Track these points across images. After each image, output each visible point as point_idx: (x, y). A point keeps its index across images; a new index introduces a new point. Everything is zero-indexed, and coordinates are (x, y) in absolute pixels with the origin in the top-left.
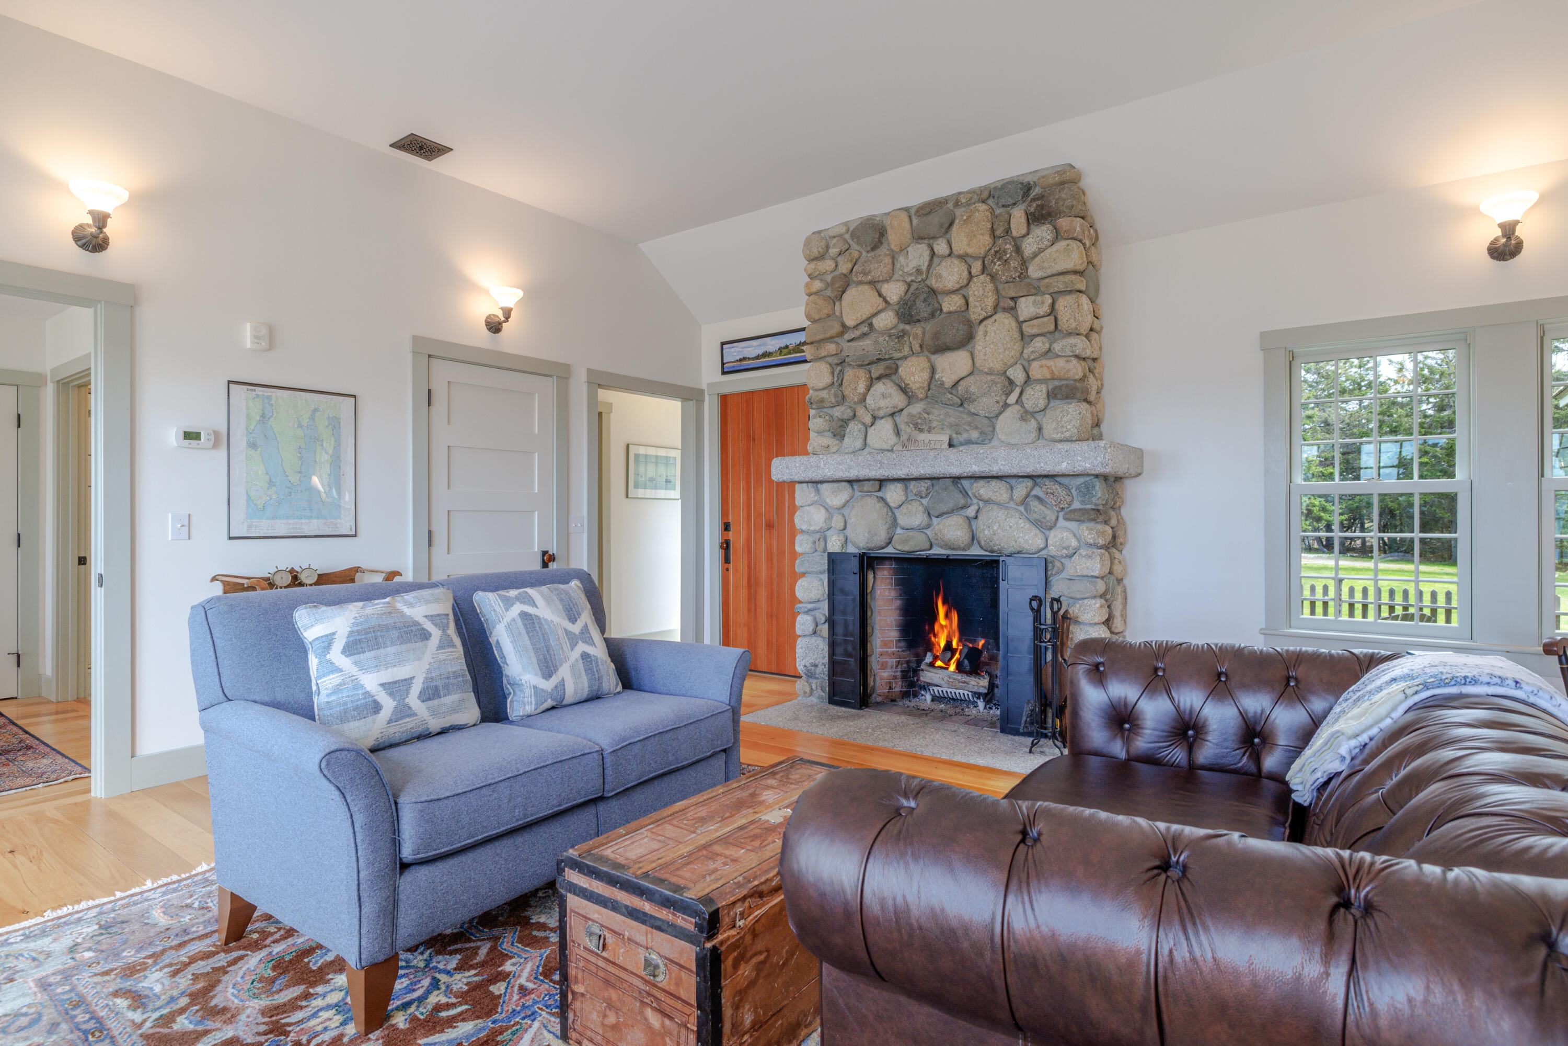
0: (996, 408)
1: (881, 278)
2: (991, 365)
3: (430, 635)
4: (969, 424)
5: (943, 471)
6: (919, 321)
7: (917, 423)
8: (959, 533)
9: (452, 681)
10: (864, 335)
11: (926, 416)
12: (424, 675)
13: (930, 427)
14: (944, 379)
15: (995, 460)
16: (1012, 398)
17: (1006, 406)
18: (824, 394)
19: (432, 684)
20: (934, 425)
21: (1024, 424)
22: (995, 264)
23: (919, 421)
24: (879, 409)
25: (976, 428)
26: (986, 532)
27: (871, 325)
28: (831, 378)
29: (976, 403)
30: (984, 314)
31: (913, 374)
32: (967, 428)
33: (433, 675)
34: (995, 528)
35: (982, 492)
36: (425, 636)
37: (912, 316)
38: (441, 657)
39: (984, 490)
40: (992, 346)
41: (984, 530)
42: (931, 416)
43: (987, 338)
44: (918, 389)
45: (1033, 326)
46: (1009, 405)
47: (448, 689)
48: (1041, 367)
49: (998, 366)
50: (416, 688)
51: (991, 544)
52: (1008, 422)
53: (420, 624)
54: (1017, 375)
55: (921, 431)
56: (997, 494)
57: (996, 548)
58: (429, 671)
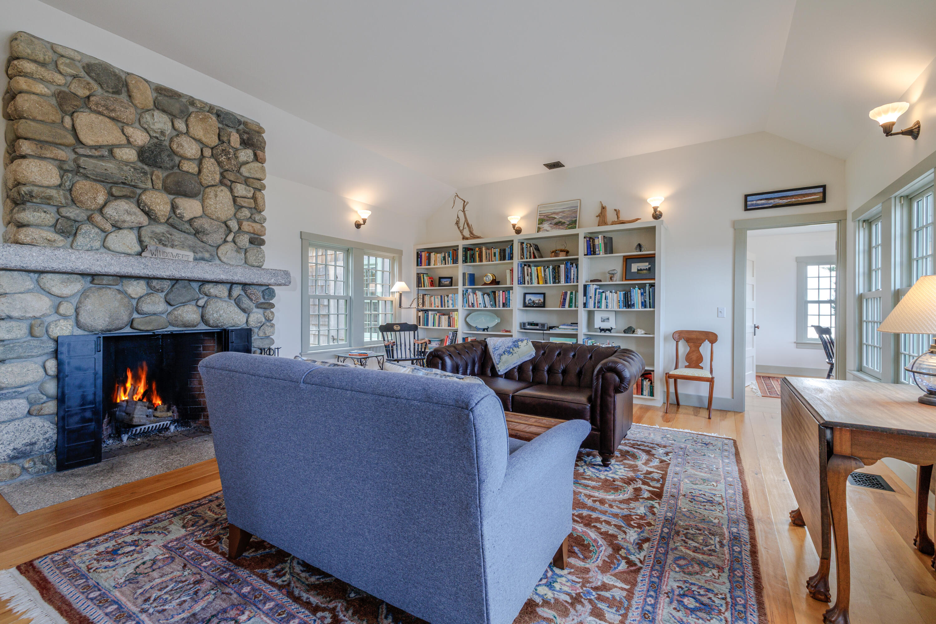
0: (220, 242)
1: (125, 121)
2: (220, 216)
4: (203, 248)
5: (200, 276)
6: (161, 167)
7: (161, 240)
8: (195, 316)
10: (102, 157)
11: (169, 236)
13: (173, 245)
14: (185, 215)
15: (236, 274)
16: (230, 238)
17: (225, 241)
18: (53, 192)
20: (176, 243)
21: (238, 255)
22: (222, 156)
23: (163, 238)
24: (124, 221)
25: (207, 251)
26: (215, 315)
27: (111, 152)
28: (60, 180)
29: (209, 236)
30: (213, 183)
31: (158, 204)
32: (202, 250)
34: (221, 313)
35: (212, 290)
37: (156, 162)
39: (213, 290)
40: (221, 205)
41: (213, 314)
42: (173, 237)
43: (218, 199)
44: (162, 215)
45: (245, 202)
46: (227, 242)
48: (249, 225)
49: (224, 218)
51: (218, 322)
52: (227, 251)
54: (234, 225)
55: (165, 245)
56: (221, 293)
57: (220, 325)
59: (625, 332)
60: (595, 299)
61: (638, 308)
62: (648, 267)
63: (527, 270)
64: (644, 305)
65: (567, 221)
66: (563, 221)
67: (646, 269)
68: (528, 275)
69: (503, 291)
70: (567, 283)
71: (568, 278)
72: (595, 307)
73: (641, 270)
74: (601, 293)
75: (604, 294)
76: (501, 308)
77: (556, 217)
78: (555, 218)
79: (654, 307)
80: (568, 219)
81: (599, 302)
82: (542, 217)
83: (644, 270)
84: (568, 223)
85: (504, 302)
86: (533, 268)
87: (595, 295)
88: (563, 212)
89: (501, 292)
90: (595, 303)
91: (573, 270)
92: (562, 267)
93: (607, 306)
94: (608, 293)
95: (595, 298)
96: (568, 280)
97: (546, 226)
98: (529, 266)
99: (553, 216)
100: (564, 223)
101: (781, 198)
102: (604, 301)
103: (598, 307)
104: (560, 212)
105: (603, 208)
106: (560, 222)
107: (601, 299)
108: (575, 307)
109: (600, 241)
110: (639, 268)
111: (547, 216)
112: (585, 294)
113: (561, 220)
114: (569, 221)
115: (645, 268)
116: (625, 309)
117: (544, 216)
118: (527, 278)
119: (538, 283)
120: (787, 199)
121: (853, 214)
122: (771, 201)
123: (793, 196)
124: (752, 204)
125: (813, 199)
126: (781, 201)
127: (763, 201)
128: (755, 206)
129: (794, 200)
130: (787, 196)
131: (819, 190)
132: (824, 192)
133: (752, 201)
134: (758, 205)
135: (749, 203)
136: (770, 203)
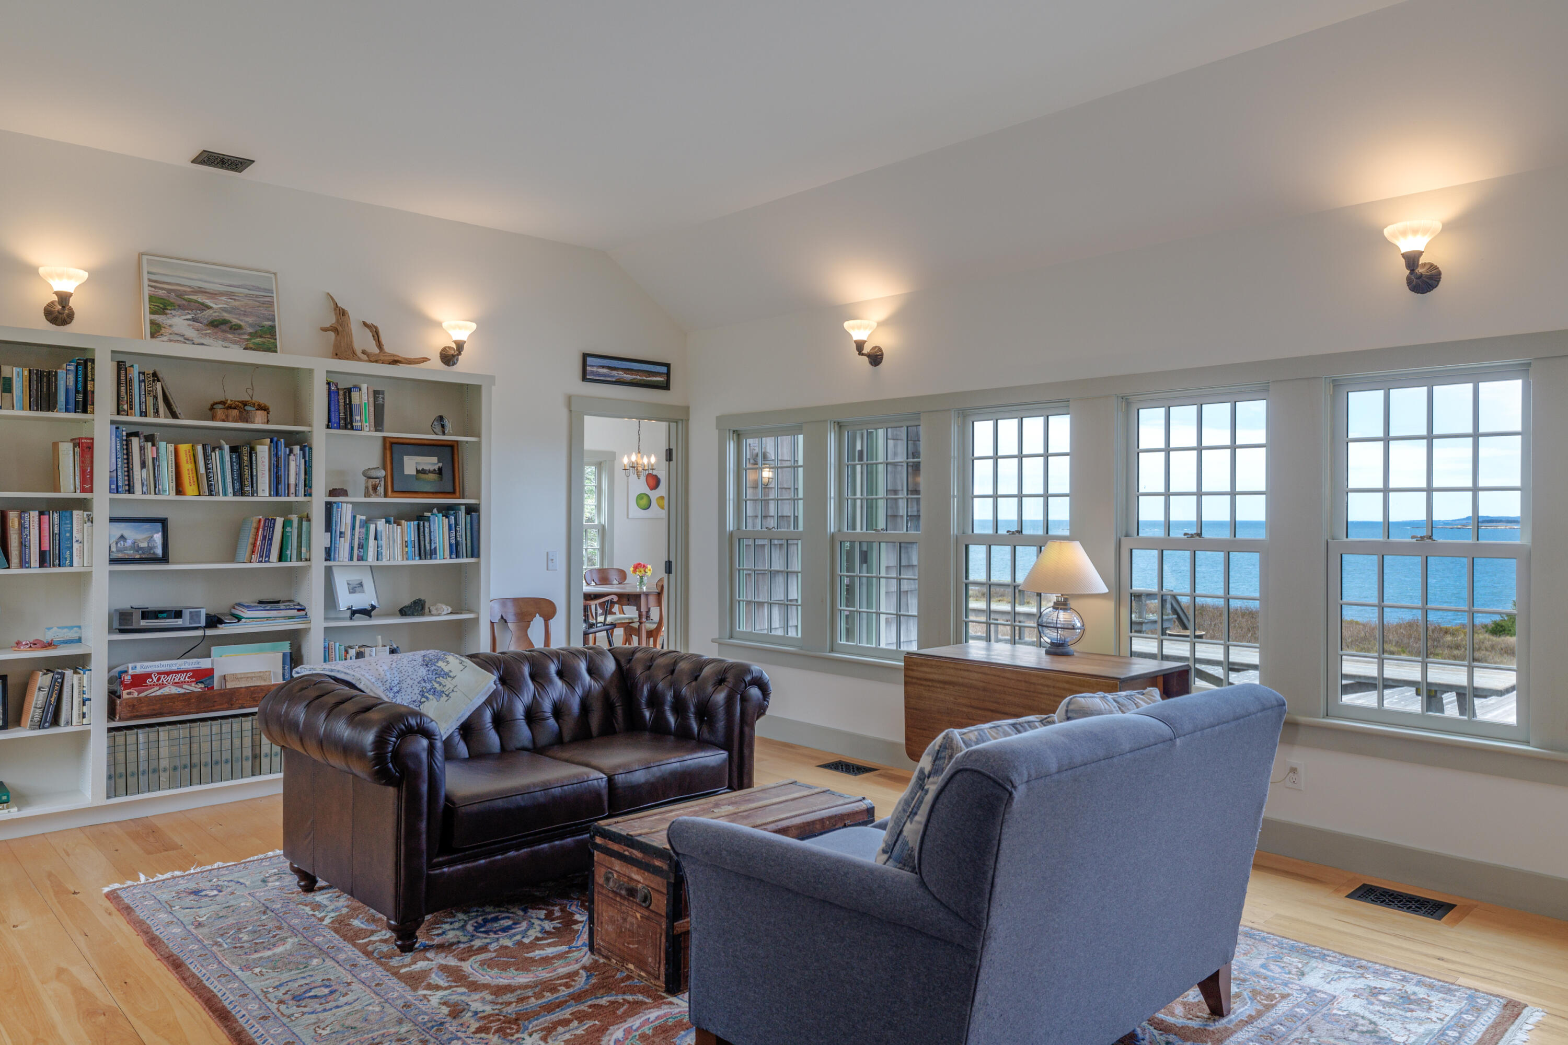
59: (403, 612)
60: (352, 539)
61: (443, 558)
62: (436, 467)
63: (142, 449)
64: (455, 550)
65: (247, 322)
66: (235, 321)
67: (434, 472)
68: (143, 465)
69: (41, 513)
70: (277, 494)
71: (278, 483)
72: (351, 559)
73: (423, 472)
74: (365, 524)
75: (372, 527)
76: (35, 569)
77: (208, 302)
78: (209, 307)
79: (478, 556)
80: (250, 320)
81: (361, 546)
82: (161, 293)
83: (430, 471)
84: (250, 330)
85: (46, 546)
86: (162, 445)
87: (353, 528)
88: (230, 295)
89: (34, 514)
90: (352, 549)
91: (295, 465)
92: (263, 451)
93: (378, 556)
94: (381, 523)
95: (353, 535)
96: (282, 487)
97: (179, 322)
98: (150, 438)
99: (200, 298)
100: (239, 327)
101: (626, 370)
102: (372, 542)
103: (360, 559)
104: (222, 294)
105: (341, 313)
106: (225, 322)
107: (367, 539)
108: (299, 558)
109: (365, 397)
110: (420, 468)
111: (180, 295)
112: (329, 527)
113: (226, 316)
114: (251, 325)
115: (431, 469)
116: (417, 562)
117: (169, 291)
118: (138, 474)
119: (179, 491)
120: (632, 374)
121: (719, 419)
122: (614, 373)
123: (638, 371)
124: (592, 372)
125: (657, 381)
126: (625, 375)
127: (605, 371)
128: (595, 376)
129: (639, 377)
130: (632, 370)
131: (664, 370)
132: (668, 374)
133: (592, 366)
134: (599, 374)
135: (589, 369)
136: (613, 376)
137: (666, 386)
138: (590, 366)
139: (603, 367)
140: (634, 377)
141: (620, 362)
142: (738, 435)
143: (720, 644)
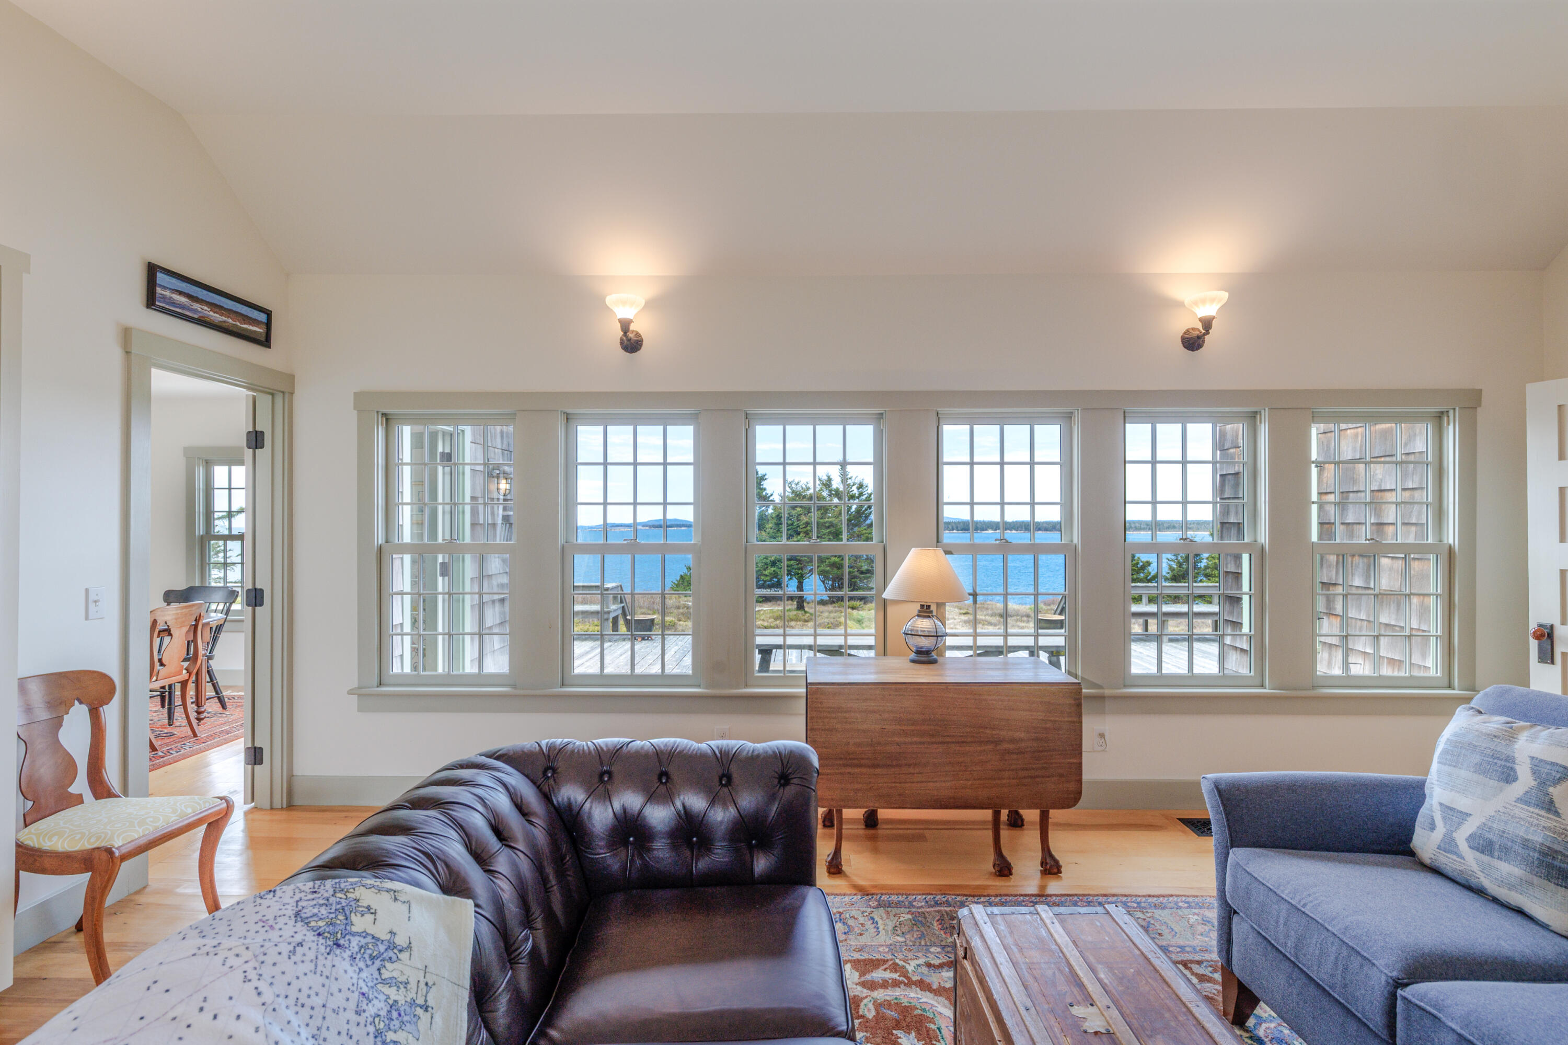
3: (1515, 779)
9: (1517, 848)
12: (1484, 820)
19: (1487, 835)
33: (1495, 826)
36: (1509, 776)
38: (1517, 812)
47: (1505, 852)
50: (1469, 828)
53: (1514, 762)
58: (1491, 818)
101: (213, 307)
120: (222, 315)
121: (357, 395)
122: (197, 306)
123: (229, 312)
124: (164, 297)
125: (255, 332)
126: (211, 313)
127: (183, 300)
128: (167, 304)
129: (230, 321)
130: (221, 308)
131: (263, 317)
132: (268, 325)
133: (164, 288)
134: (173, 303)
135: (159, 290)
136: (195, 311)
137: (265, 341)
138: (161, 286)
139: (181, 293)
140: (224, 318)
141: (205, 292)
142: (387, 420)
143: (359, 695)
